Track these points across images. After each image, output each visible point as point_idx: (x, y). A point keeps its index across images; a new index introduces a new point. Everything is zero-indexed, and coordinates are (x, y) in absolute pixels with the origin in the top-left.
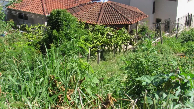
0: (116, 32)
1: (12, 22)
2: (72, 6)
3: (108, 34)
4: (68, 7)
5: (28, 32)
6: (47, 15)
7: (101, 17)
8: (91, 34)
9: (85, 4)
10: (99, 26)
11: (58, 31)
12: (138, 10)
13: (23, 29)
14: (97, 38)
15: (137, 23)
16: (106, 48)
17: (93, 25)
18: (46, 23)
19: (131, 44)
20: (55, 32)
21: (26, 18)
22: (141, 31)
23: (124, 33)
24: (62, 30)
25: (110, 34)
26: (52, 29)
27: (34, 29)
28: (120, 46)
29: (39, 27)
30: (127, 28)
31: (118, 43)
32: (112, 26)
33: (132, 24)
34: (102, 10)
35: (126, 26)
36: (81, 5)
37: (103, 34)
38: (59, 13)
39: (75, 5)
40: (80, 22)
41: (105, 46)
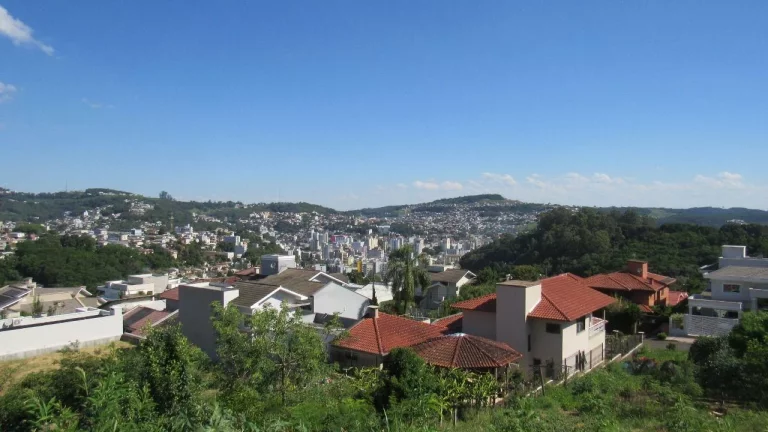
0: (477, 378)
1: (337, 365)
2: (416, 342)
3: (467, 381)
4: (412, 343)
5: (358, 378)
6: (383, 354)
7: (456, 357)
8: (444, 381)
9: (435, 339)
10: (454, 369)
11: (398, 377)
12: (507, 347)
13: (351, 373)
14: (450, 388)
15: (507, 365)
16: (465, 401)
17: (447, 368)
18: (382, 366)
19: (500, 396)
20: (394, 379)
21: (355, 358)
22: (514, 378)
23: (490, 380)
24: (405, 376)
25: (470, 380)
26: (391, 374)
27: (366, 373)
28: (485, 399)
29: (373, 371)
30: (493, 372)
31: (481, 395)
32: (472, 369)
33: (499, 367)
34: (458, 348)
35: (492, 370)
36: (429, 340)
37: (460, 381)
38: (400, 352)
39: (421, 340)
40: (428, 364)
41: (463, 399)
